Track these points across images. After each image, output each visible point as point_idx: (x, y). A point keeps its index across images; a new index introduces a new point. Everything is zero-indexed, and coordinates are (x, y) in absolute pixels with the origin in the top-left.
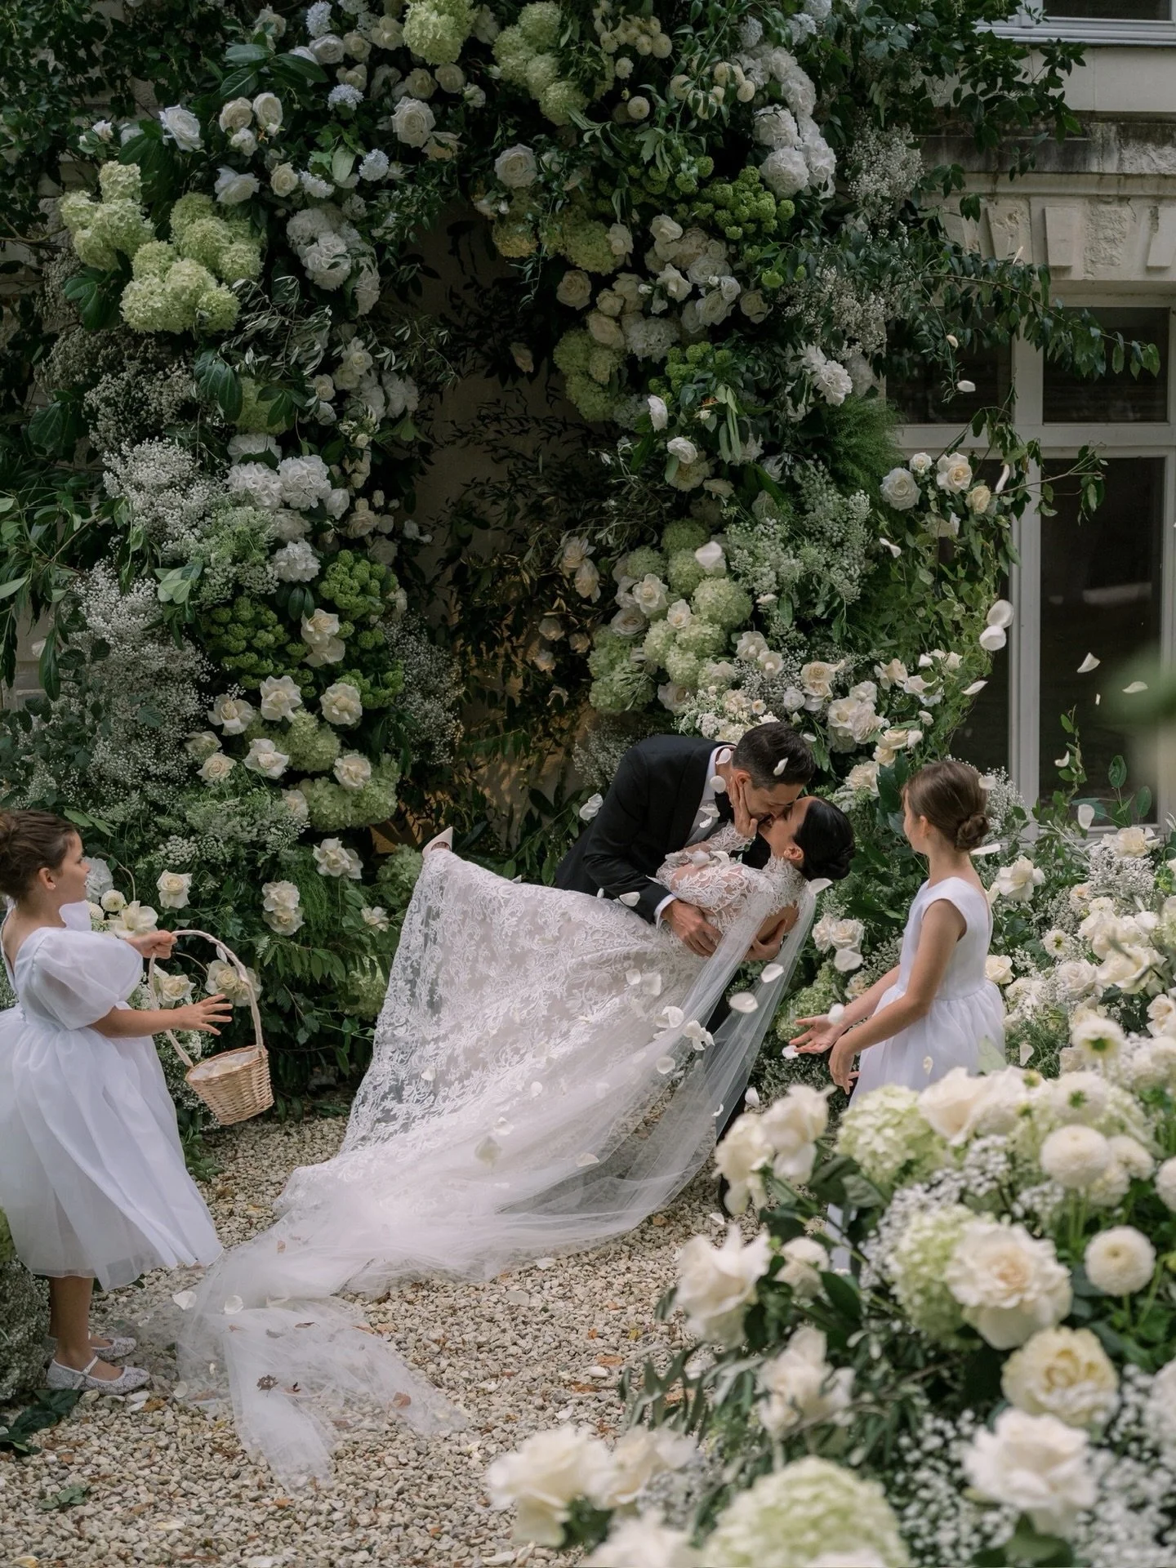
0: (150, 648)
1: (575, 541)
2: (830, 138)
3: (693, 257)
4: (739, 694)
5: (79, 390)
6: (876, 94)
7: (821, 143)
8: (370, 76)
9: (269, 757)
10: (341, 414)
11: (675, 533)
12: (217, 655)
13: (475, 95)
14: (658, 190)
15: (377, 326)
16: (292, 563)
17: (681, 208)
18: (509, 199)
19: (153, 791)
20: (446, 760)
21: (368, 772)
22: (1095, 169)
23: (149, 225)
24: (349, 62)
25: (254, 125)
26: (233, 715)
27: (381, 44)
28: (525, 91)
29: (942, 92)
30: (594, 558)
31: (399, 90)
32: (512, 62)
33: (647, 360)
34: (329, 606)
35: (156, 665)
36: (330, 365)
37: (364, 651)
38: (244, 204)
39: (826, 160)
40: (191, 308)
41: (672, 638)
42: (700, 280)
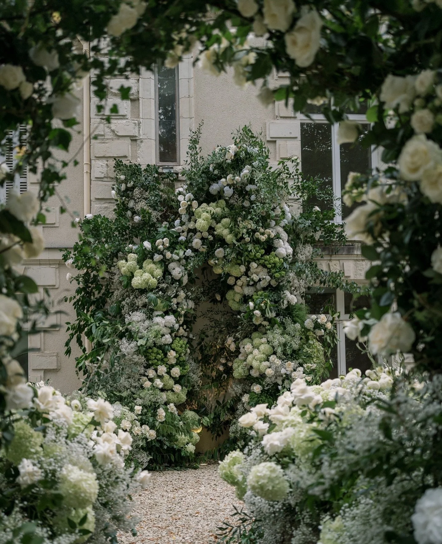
0: (135, 356)
1: (230, 338)
2: (291, 245)
3: (260, 272)
4: (270, 369)
5: (120, 302)
6: (301, 237)
7: (289, 247)
8: (187, 235)
9: (159, 383)
10: (178, 307)
11: (255, 335)
12: (148, 360)
13: (211, 238)
14: (252, 257)
15: (186, 288)
16: (166, 339)
17: (257, 261)
18: (218, 260)
19: (133, 389)
20: (198, 389)
21: (181, 388)
22: (355, 253)
23: (138, 266)
24: (183, 232)
25: (163, 244)
26: (151, 373)
27: (190, 228)
28: (222, 237)
29: (317, 236)
30: (235, 342)
31: (193, 238)
32: (219, 231)
33: (248, 296)
34: (174, 350)
35: (136, 360)
36: (176, 296)
37: (180, 361)
38: (159, 261)
39: (290, 250)
40: (147, 283)
41: (254, 358)
42: (261, 277)
